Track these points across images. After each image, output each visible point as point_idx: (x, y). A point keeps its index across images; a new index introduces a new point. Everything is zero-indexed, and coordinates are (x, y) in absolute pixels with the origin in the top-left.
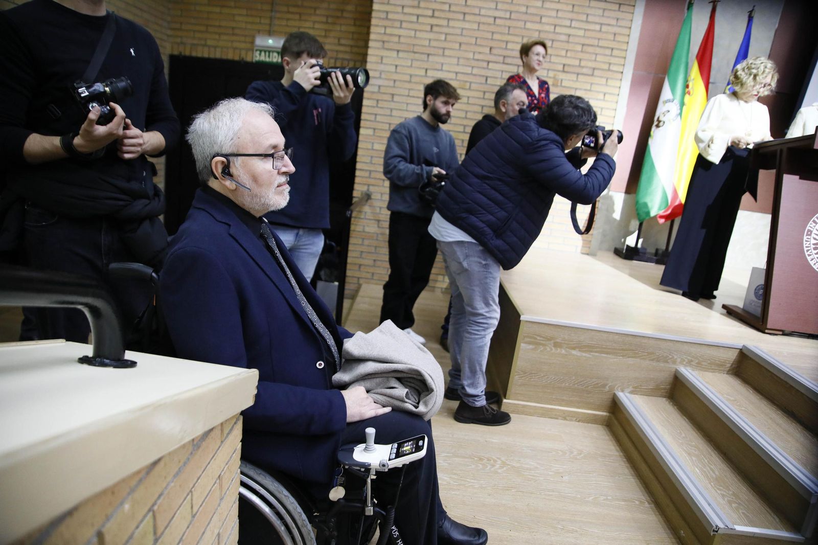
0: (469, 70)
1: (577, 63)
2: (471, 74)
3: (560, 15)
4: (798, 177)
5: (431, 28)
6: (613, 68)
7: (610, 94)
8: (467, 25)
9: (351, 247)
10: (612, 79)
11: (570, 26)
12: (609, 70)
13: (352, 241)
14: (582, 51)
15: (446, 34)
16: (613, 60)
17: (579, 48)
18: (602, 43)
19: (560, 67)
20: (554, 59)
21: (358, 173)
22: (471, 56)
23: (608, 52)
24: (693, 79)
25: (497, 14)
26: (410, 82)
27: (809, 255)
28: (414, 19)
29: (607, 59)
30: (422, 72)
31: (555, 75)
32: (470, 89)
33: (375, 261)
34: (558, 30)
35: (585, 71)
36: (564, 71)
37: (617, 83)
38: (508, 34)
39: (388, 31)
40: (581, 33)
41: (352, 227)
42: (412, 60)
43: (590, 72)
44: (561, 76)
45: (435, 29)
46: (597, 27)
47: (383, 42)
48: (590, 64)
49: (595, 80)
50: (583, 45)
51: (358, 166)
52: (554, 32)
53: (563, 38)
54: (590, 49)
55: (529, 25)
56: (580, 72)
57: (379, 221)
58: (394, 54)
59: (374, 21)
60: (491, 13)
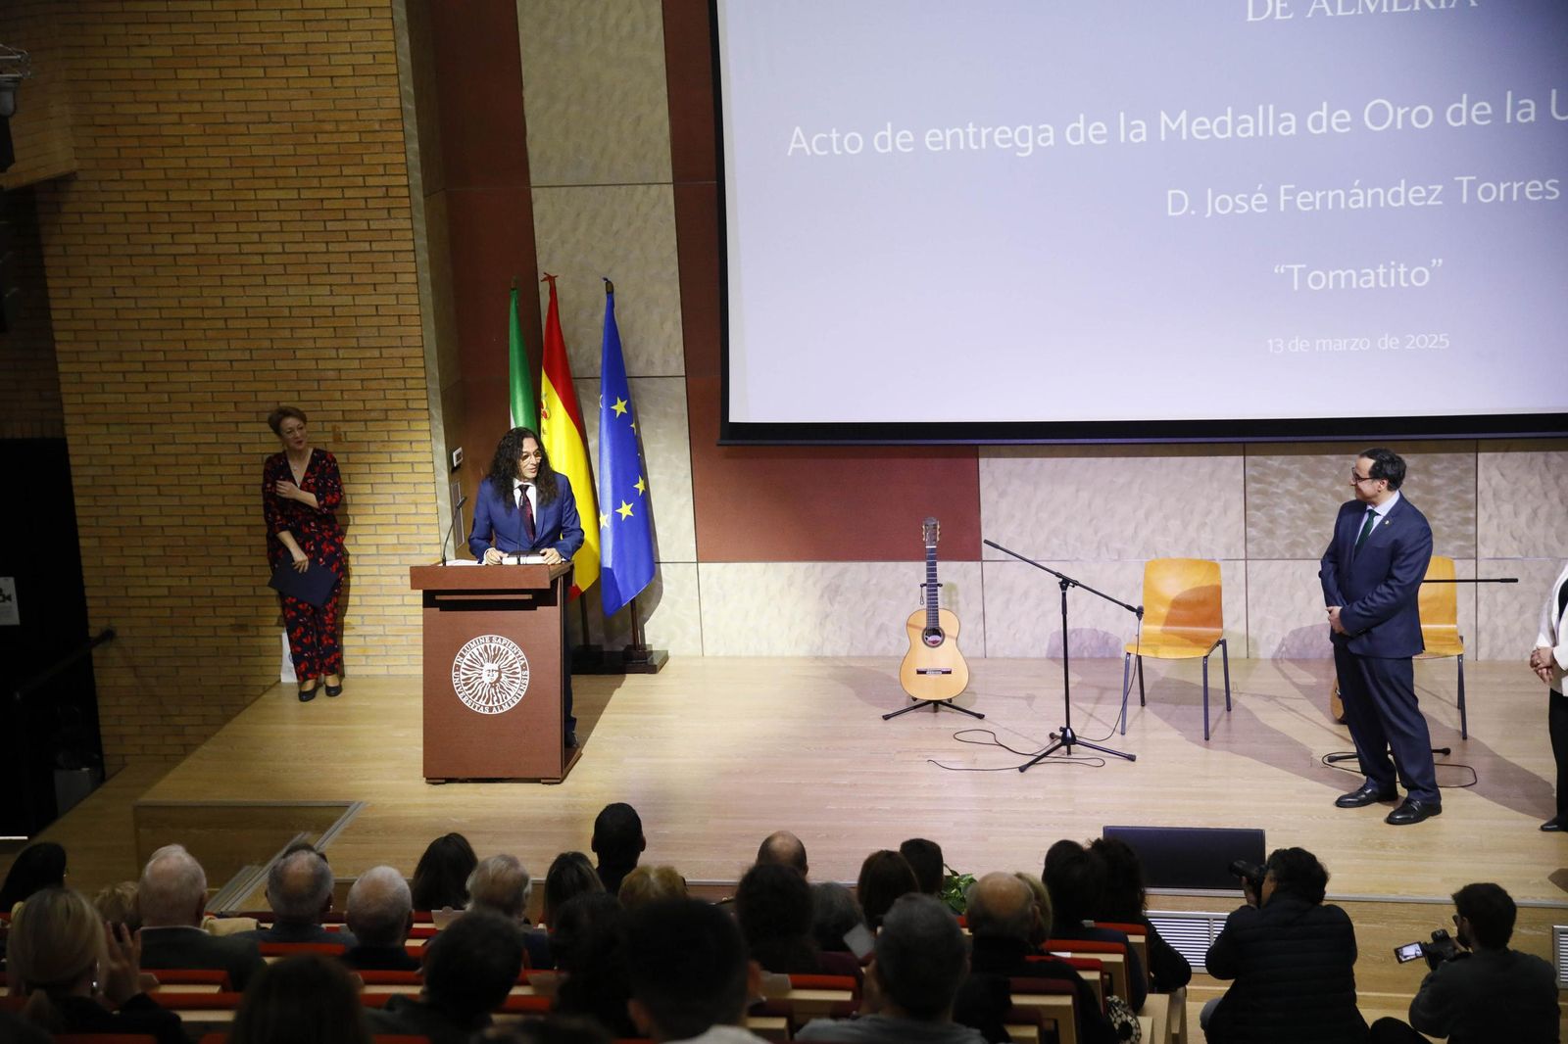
0: (212, 438)
1: (360, 405)
2: (217, 443)
3: (319, 344)
4: (438, 609)
5: (147, 388)
6: (413, 405)
7: (418, 441)
8: (195, 377)
9: (102, 712)
10: (414, 420)
11: (338, 358)
12: (408, 409)
13: (101, 702)
14: (363, 389)
15: (169, 393)
16: (411, 394)
17: (358, 385)
18: (388, 373)
19: (339, 416)
20: (326, 406)
21: (89, 603)
22: (210, 418)
23: (400, 384)
24: (546, 395)
25: (233, 355)
26: (134, 465)
27: (460, 693)
28: (120, 377)
29: (400, 394)
30: (148, 450)
31: (334, 428)
32: (220, 464)
33: (141, 726)
34: (322, 365)
35: (374, 415)
36: (345, 421)
37: (425, 426)
38: (255, 381)
39: (87, 398)
40: (356, 364)
41: (98, 681)
42: (130, 435)
43: (382, 416)
44: (344, 427)
45: (151, 387)
46: (376, 353)
47: (84, 414)
48: (380, 405)
49: (395, 426)
50: (362, 380)
51: (88, 592)
52: (317, 369)
53: (331, 374)
54: (374, 384)
55: (280, 365)
56: (369, 418)
57: (135, 668)
58: (104, 429)
59: (64, 388)
60: (222, 356)
